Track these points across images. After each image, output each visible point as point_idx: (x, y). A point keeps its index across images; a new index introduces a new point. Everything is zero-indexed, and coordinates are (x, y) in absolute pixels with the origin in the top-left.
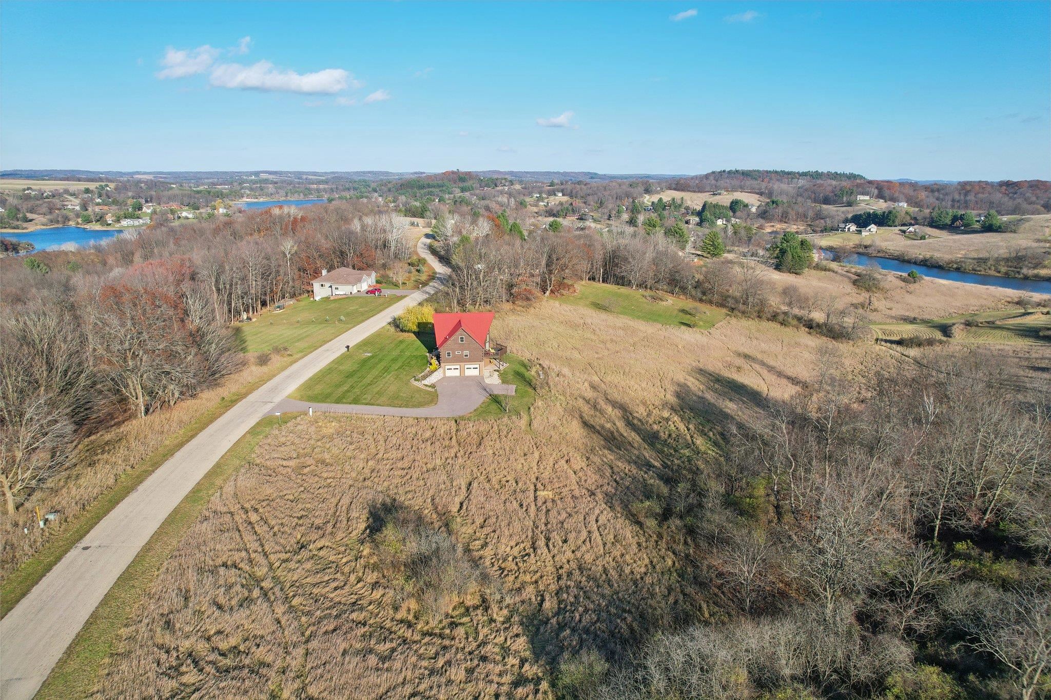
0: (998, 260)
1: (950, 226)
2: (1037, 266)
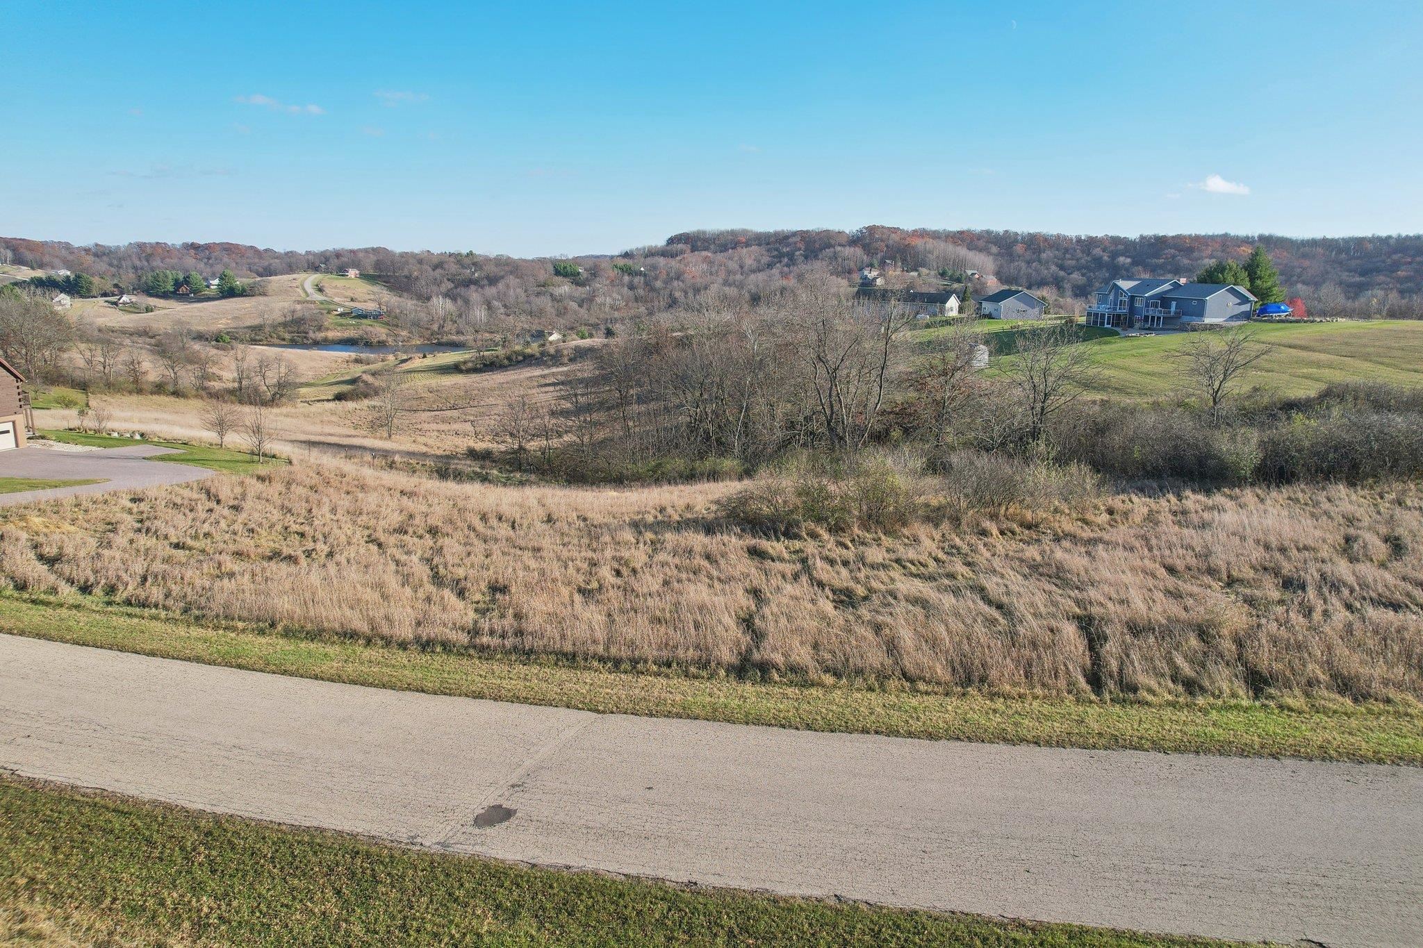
0: (274, 327)
1: (174, 293)
2: (320, 328)
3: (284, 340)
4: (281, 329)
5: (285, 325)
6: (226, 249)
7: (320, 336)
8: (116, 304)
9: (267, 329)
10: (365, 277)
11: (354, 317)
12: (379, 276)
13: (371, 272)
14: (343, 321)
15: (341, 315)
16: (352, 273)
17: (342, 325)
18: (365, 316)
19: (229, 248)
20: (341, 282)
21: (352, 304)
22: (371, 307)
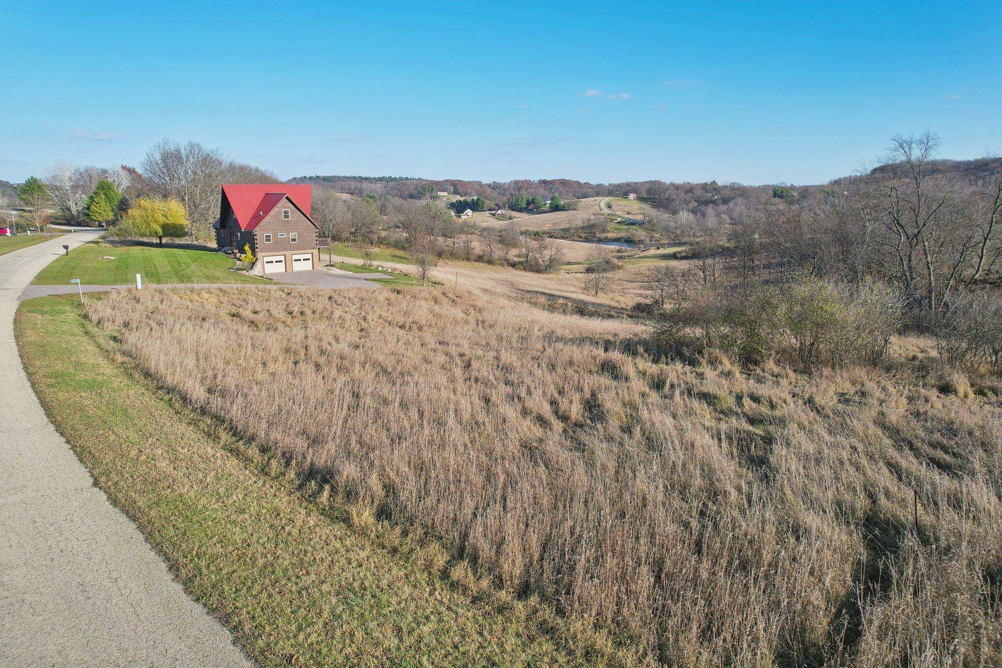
0: (576, 229)
1: (526, 208)
2: (604, 231)
3: (581, 237)
4: (580, 231)
5: (583, 228)
6: (561, 183)
7: (603, 236)
8: (494, 215)
9: (572, 231)
10: (640, 199)
11: (627, 224)
12: (649, 198)
13: (645, 196)
14: (620, 227)
15: (619, 223)
16: (632, 196)
17: (618, 229)
18: (634, 224)
19: (564, 183)
20: (623, 202)
21: (628, 216)
22: (639, 218)
